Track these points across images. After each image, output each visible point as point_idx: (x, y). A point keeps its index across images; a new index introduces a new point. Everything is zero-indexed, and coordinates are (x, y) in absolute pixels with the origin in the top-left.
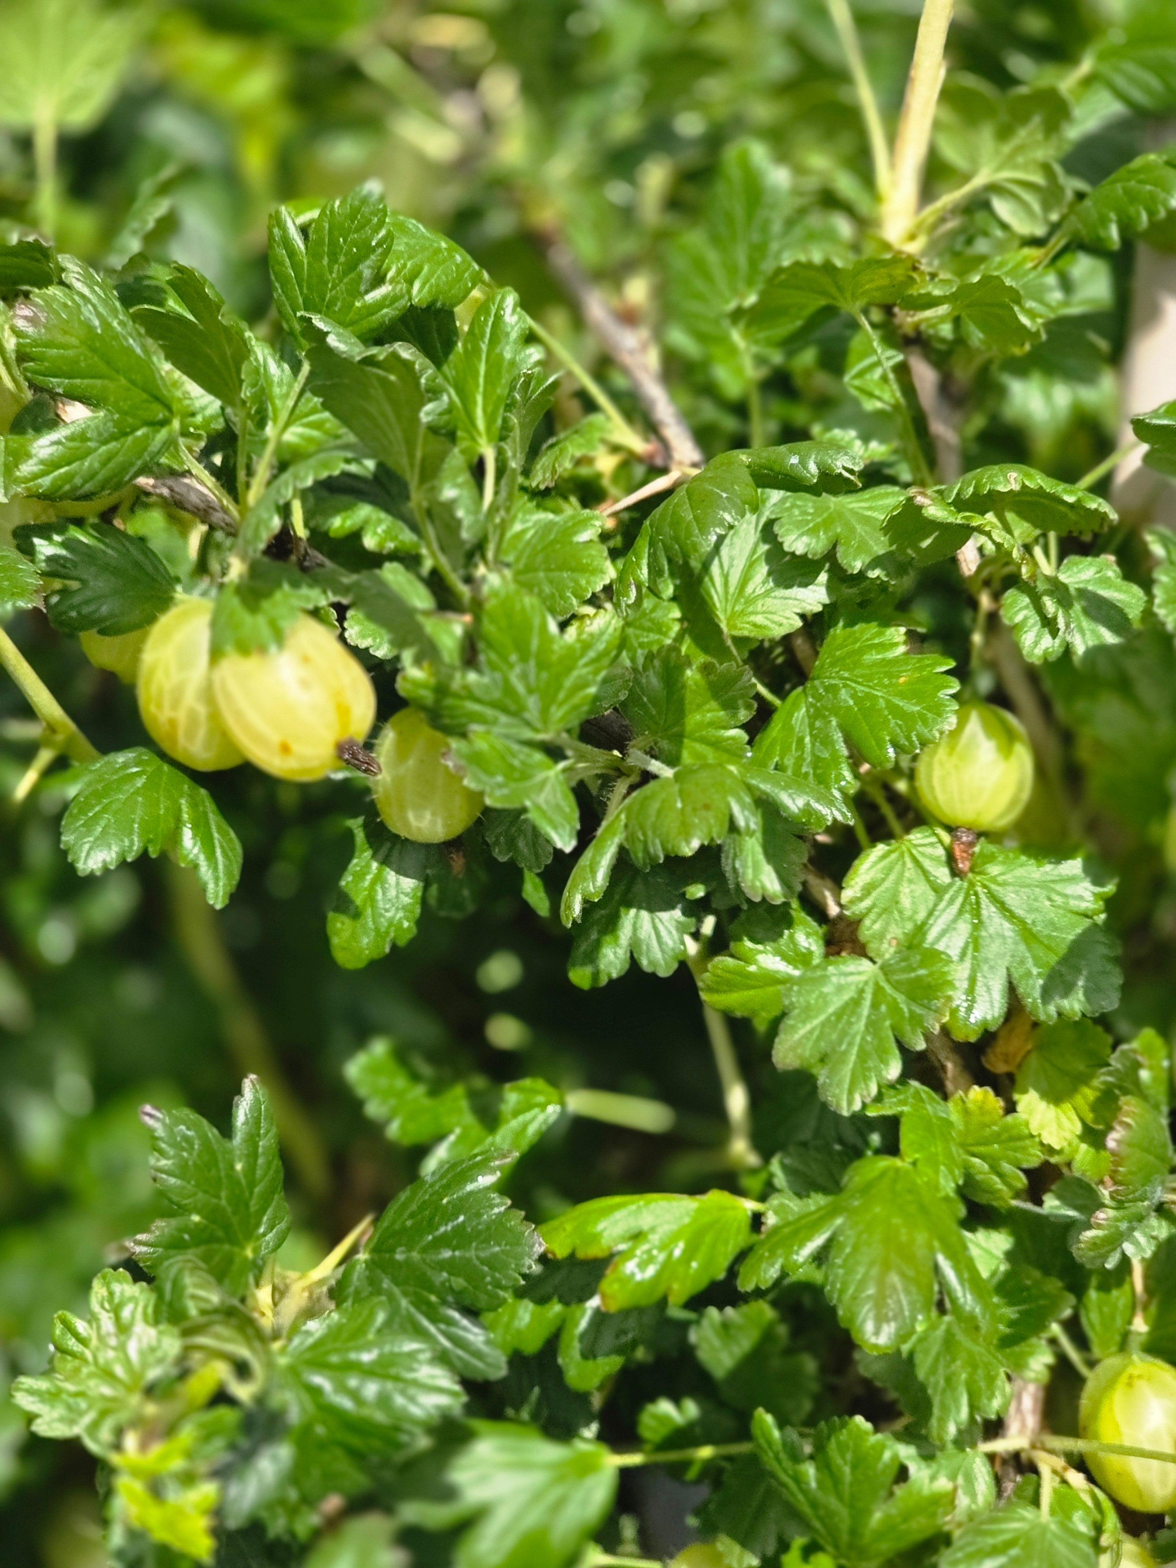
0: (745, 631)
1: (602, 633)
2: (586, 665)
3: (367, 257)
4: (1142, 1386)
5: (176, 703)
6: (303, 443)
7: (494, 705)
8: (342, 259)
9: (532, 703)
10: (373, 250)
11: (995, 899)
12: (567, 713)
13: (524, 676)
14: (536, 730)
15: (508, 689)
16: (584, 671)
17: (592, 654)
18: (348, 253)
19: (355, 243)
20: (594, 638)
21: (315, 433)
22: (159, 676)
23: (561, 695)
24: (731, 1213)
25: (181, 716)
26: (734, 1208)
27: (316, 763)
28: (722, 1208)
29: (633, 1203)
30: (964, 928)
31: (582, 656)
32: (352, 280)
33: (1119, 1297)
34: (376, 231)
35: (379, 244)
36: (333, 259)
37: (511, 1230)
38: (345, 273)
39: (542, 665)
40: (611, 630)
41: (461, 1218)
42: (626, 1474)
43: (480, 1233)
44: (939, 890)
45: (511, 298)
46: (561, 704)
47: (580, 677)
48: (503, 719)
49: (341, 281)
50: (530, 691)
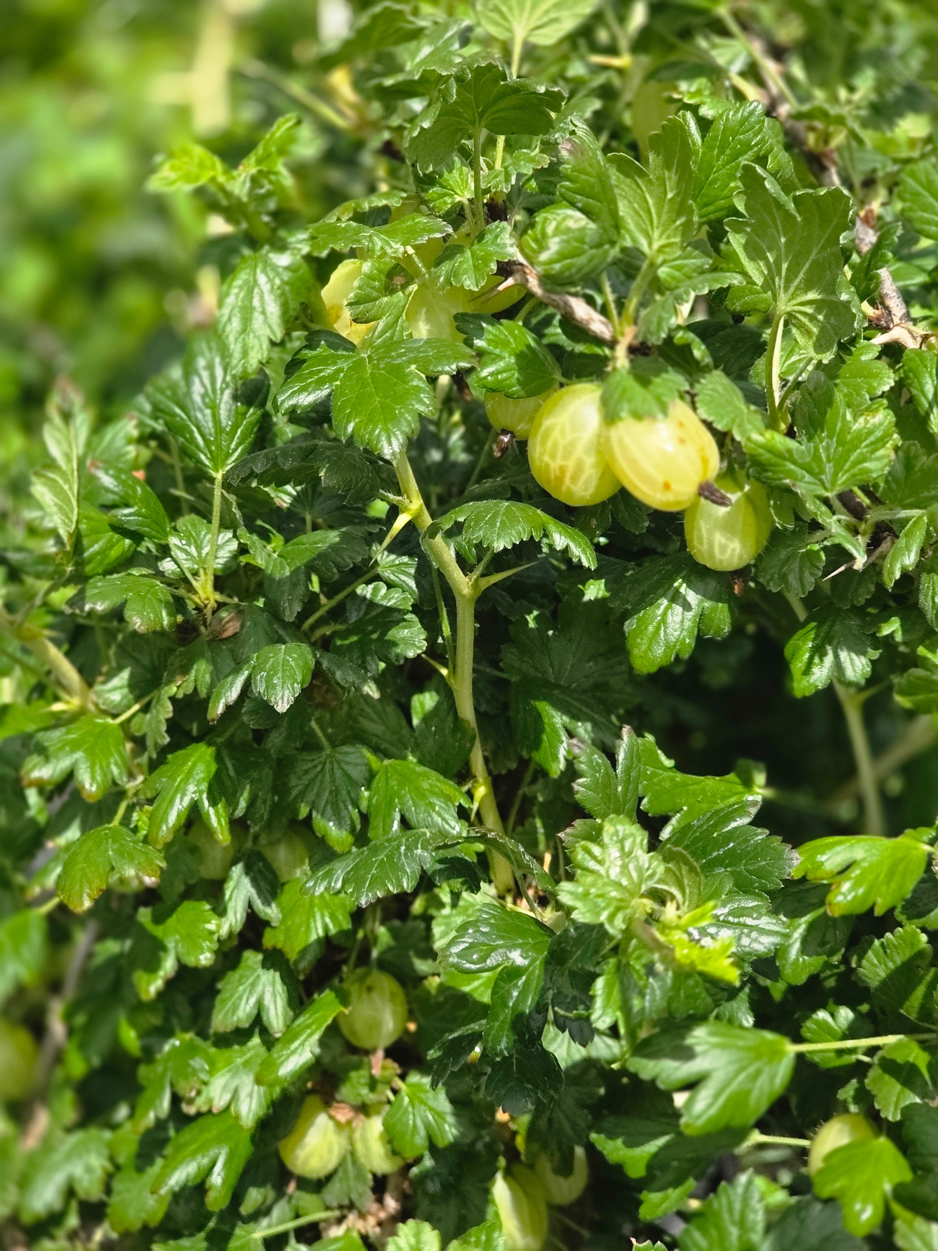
1: (880, 425)
2: (866, 446)
3: (746, 152)
5: (567, 455)
6: (669, 279)
7: (803, 467)
8: (728, 152)
9: (829, 468)
10: (751, 148)
12: (848, 479)
13: (827, 449)
14: (826, 489)
15: (816, 457)
16: (865, 450)
17: (872, 438)
18: (734, 148)
19: (740, 141)
21: (677, 274)
22: (555, 434)
23: (848, 465)
24: (914, 852)
25: (571, 465)
26: (916, 849)
27: (685, 498)
28: (909, 848)
29: (848, 841)
31: (866, 439)
32: (733, 167)
34: (756, 135)
35: (756, 145)
36: (722, 152)
37: (774, 849)
38: (728, 163)
39: (840, 443)
40: (886, 423)
41: (732, 845)
43: (749, 852)
46: (847, 471)
47: (862, 454)
48: (808, 478)
49: (724, 167)
50: (829, 461)
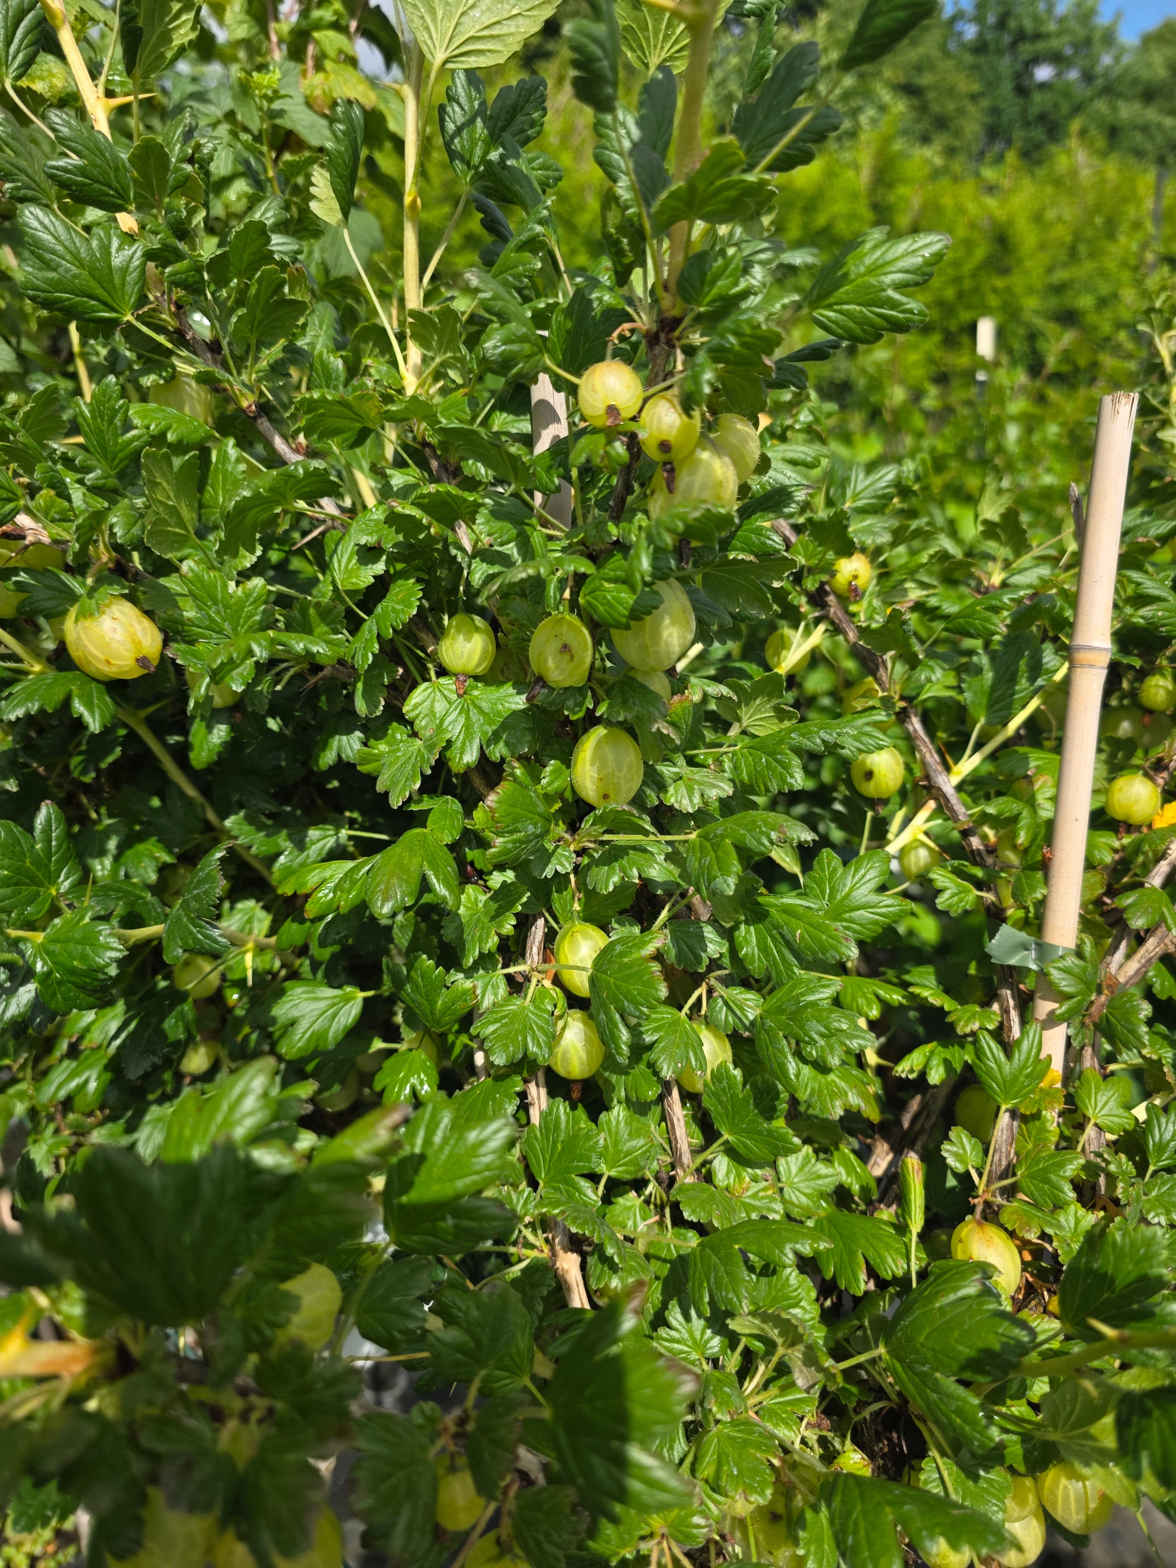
0: (349, 587)
4: (579, 937)
11: (476, 706)
20: (252, 591)
30: (462, 721)
33: (567, 894)
42: (366, 1000)
44: (450, 703)
45: (231, 442)
